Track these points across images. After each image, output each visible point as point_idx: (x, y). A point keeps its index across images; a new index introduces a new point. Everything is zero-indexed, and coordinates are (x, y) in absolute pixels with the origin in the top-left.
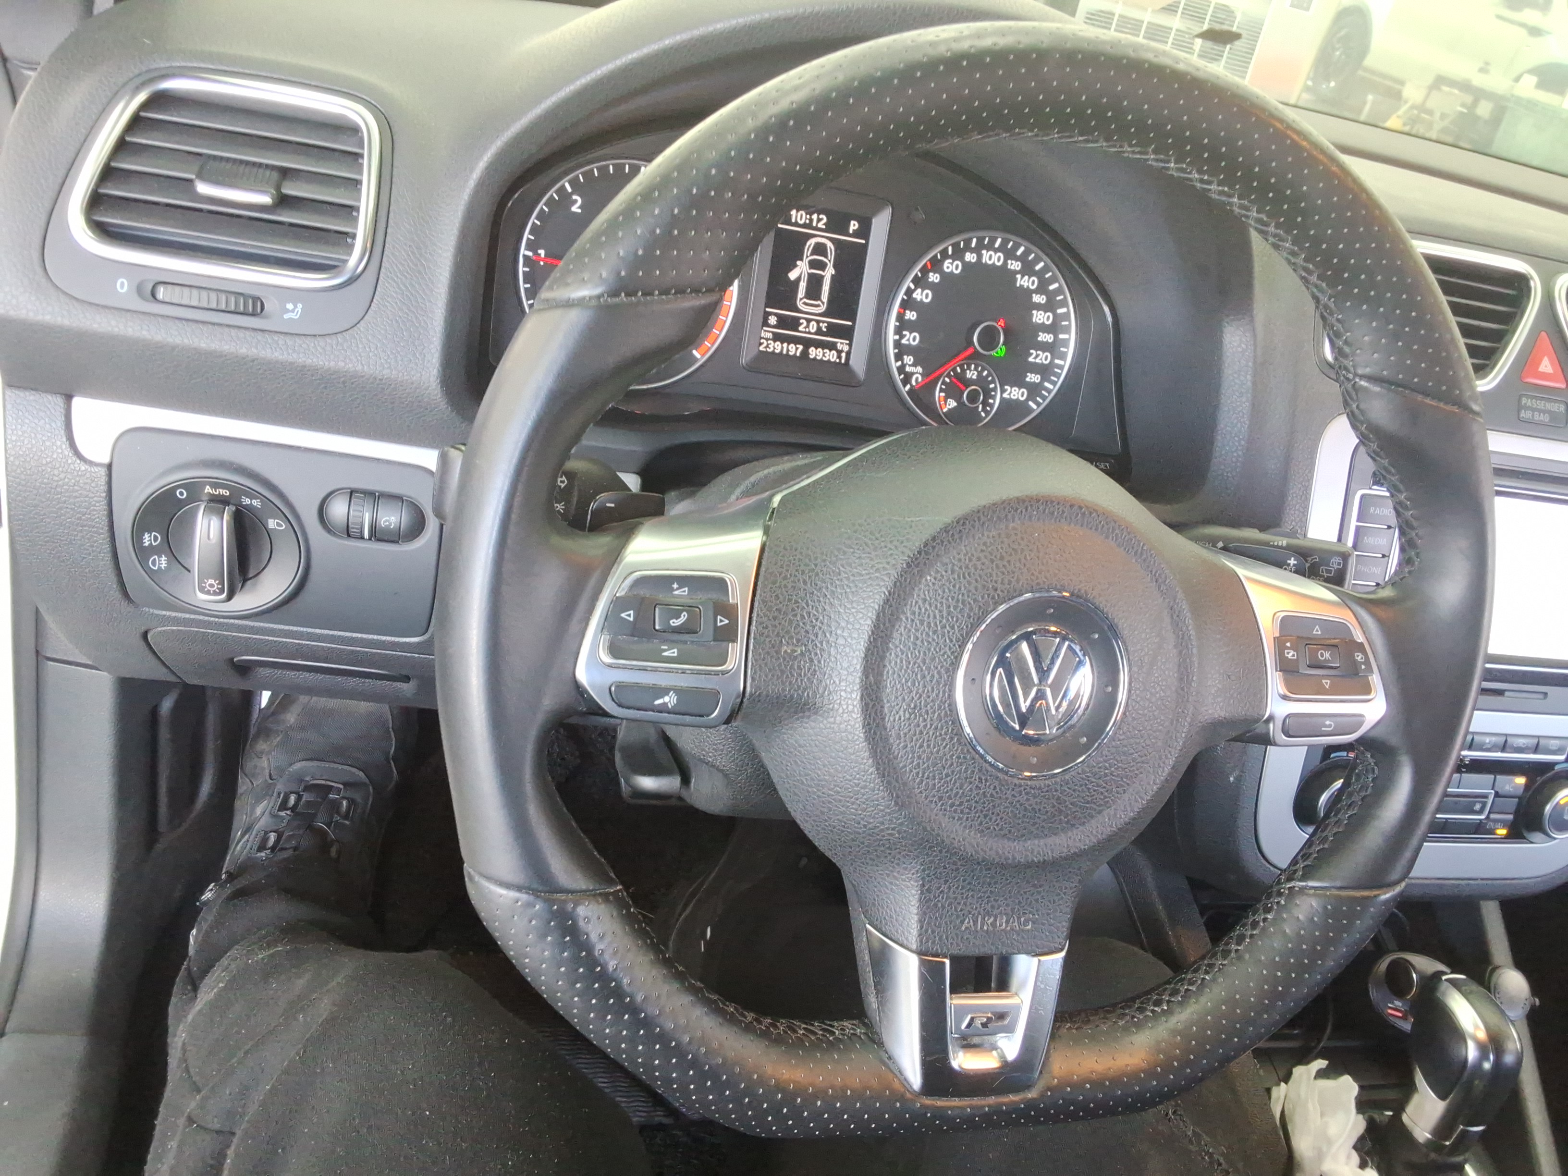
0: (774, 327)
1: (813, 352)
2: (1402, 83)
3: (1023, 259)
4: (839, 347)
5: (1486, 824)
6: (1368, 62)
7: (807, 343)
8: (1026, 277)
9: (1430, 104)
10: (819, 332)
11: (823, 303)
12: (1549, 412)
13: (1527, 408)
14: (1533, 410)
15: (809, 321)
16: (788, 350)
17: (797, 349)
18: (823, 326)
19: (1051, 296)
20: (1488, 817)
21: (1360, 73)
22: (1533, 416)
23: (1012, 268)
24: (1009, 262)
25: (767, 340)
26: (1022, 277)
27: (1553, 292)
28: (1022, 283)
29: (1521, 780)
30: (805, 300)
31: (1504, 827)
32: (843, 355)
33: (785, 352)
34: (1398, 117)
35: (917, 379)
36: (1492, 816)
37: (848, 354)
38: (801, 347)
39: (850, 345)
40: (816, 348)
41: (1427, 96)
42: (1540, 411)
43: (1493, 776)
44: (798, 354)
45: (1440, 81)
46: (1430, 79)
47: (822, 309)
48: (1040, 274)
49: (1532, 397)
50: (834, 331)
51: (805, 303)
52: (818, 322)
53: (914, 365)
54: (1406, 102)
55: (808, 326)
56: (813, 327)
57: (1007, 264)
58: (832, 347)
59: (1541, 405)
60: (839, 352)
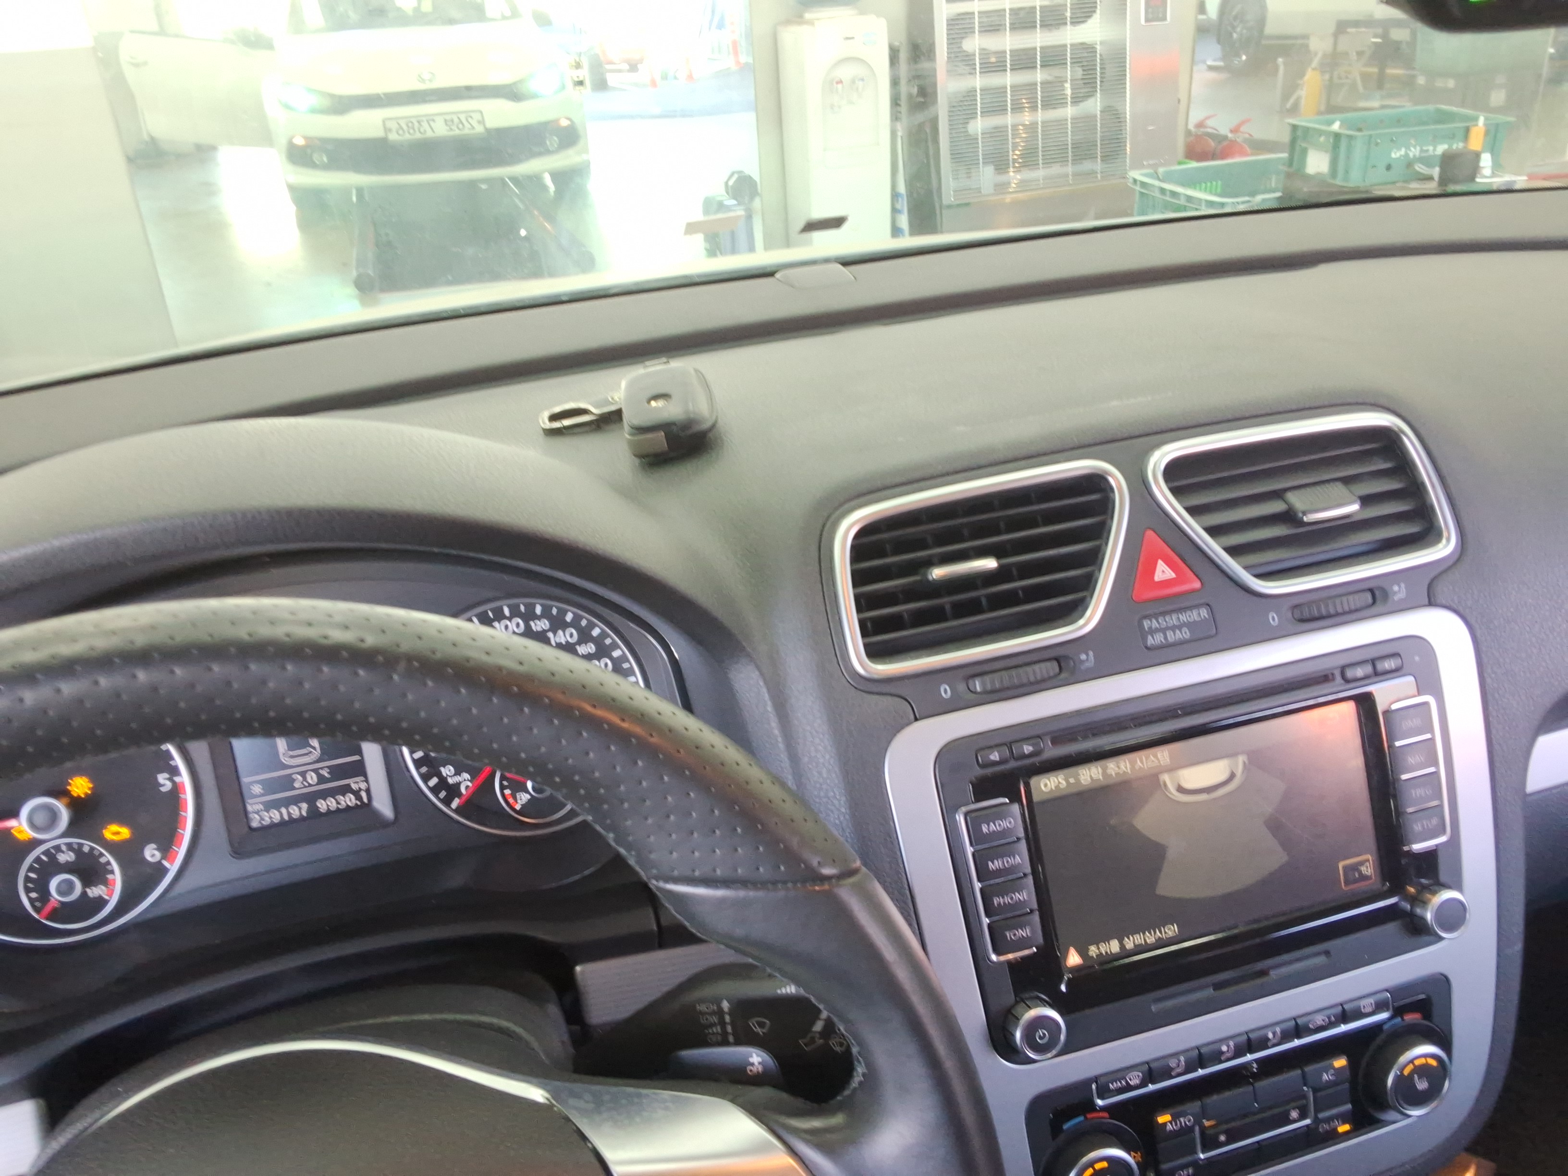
0: (262, 795)
1: (322, 805)
2: (1306, 37)
3: (546, 614)
4: (354, 787)
5: (1317, 1128)
6: (1269, 30)
7: (311, 798)
8: (560, 632)
9: (1341, 48)
10: (321, 779)
11: (314, 748)
12: (1188, 625)
13: (1152, 632)
14: (1163, 631)
15: (303, 774)
16: (289, 814)
17: (300, 809)
18: (325, 773)
19: (598, 642)
20: (1316, 1121)
21: (1264, 42)
22: (1166, 638)
23: (539, 629)
24: (532, 623)
25: (257, 813)
26: (555, 634)
27: (1147, 477)
28: (558, 641)
29: (1340, 1062)
30: (291, 753)
31: (1344, 1123)
32: (364, 795)
33: (286, 817)
34: (1314, 69)
35: (467, 787)
36: (1321, 1115)
37: (368, 791)
38: (304, 806)
39: (367, 781)
40: (325, 800)
41: (1335, 44)
42: (1173, 628)
43: (1299, 1072)
44: (304, 814)
45: (1342, 27)
46: (1332, 28)
47: (317, 754)
48: (575, 624)
49: (1156, 616)
50: (339, 772)
51: (292, 757)
52: (315, 771)
53: (458, 773)
54: (1316, 54)
55: (305, 779)
56: (312, 778)
57: (530, 627)
58: (345, 790)
59: (1173, 620)
60: (357, 793)
